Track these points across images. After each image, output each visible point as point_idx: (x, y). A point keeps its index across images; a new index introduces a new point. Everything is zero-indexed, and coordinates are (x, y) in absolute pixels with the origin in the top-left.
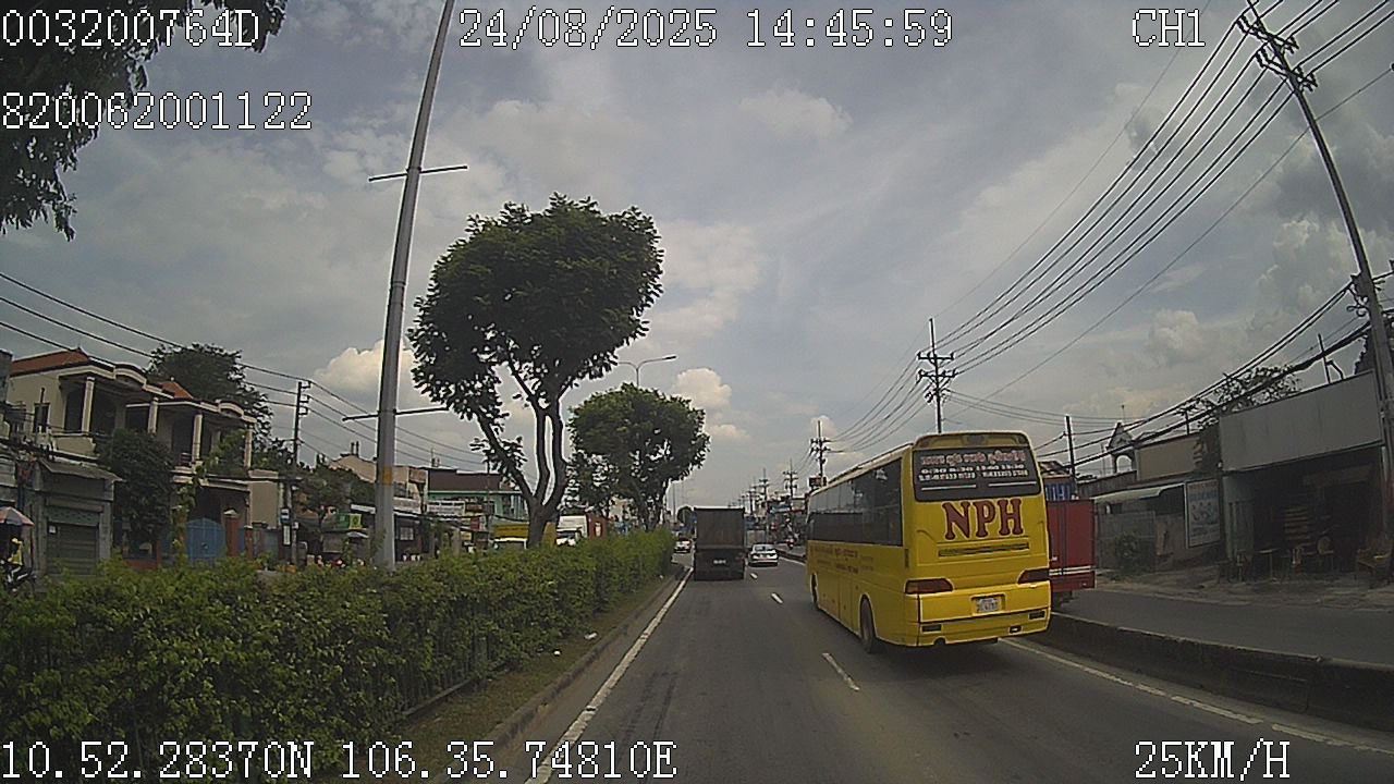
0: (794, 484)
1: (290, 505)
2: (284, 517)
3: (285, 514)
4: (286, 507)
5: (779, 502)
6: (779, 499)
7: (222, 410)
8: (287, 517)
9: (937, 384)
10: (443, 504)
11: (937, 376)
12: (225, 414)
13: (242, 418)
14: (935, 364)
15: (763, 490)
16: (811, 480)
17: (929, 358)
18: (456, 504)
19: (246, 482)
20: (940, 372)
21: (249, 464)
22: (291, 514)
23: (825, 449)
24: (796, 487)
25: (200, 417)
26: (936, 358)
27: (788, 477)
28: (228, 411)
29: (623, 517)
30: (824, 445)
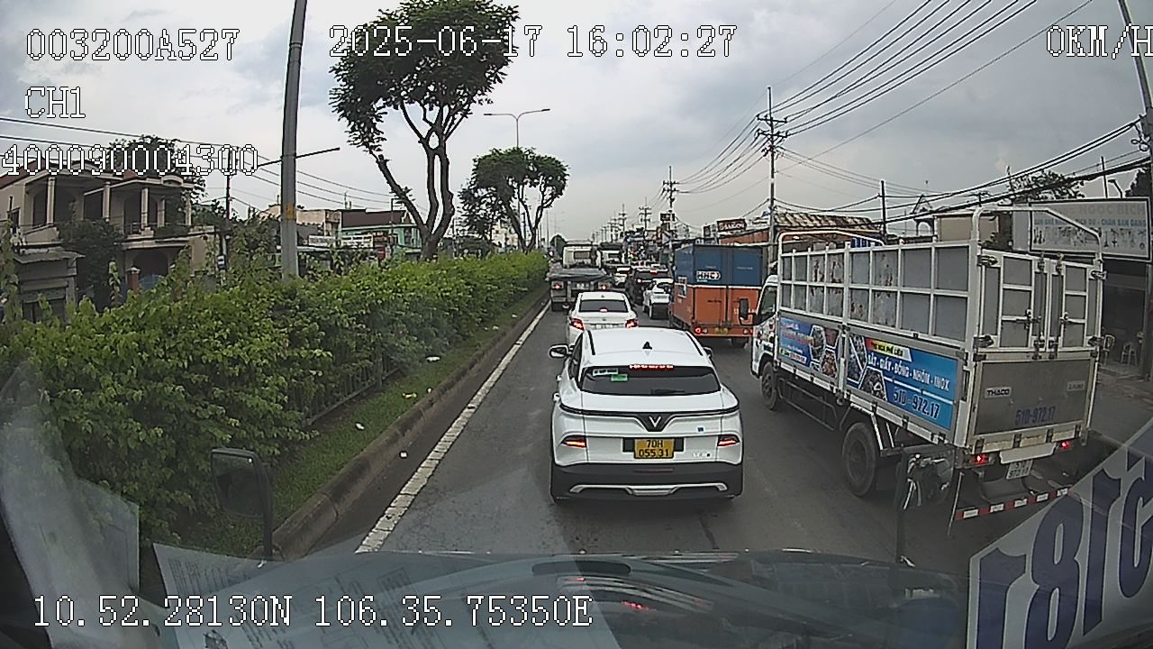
0: (647, 218)
1: (224, 252)
2: (220, 263)
3: (221, 260)
4: (221, 254)
5: (634, 233)
6: (635, 230)
7: (165, 182)
8: (223, 262)
9: (773, 142)
10: (354, 238)
11: (772, 136)
12: (166, 184)
13: (182, 185)
14: (771, 125)
15: (621, 222)
16: (662, 215)
17: (766, 120)
18: (365, 238)
19: (188, 238)
20: (775, 132)
21: (190, 224)
22: (226, 261)
23: (675, 190)
24: (649, 220)
25: (146, 190)
26: (771, 119)
27: (643, 212)
28: (170, 181)
29: (505, 244)
30: (674, 186)
